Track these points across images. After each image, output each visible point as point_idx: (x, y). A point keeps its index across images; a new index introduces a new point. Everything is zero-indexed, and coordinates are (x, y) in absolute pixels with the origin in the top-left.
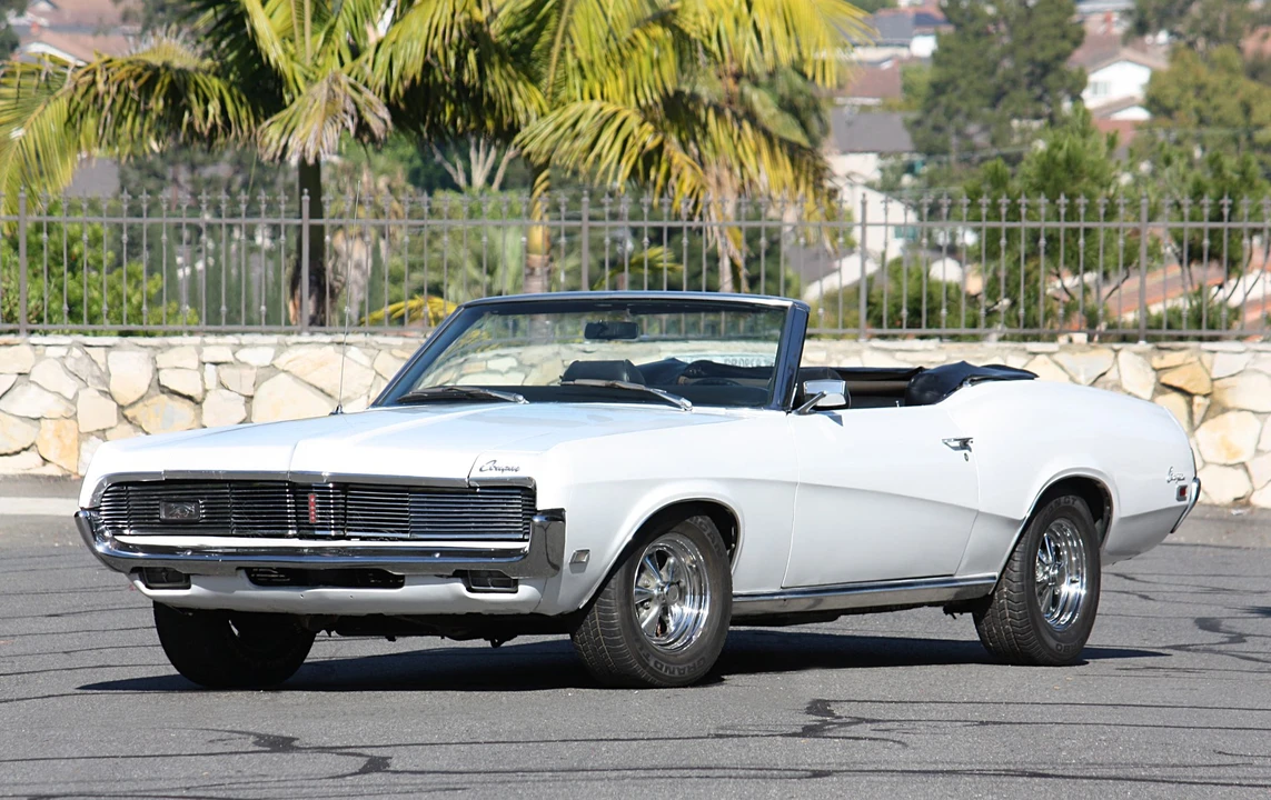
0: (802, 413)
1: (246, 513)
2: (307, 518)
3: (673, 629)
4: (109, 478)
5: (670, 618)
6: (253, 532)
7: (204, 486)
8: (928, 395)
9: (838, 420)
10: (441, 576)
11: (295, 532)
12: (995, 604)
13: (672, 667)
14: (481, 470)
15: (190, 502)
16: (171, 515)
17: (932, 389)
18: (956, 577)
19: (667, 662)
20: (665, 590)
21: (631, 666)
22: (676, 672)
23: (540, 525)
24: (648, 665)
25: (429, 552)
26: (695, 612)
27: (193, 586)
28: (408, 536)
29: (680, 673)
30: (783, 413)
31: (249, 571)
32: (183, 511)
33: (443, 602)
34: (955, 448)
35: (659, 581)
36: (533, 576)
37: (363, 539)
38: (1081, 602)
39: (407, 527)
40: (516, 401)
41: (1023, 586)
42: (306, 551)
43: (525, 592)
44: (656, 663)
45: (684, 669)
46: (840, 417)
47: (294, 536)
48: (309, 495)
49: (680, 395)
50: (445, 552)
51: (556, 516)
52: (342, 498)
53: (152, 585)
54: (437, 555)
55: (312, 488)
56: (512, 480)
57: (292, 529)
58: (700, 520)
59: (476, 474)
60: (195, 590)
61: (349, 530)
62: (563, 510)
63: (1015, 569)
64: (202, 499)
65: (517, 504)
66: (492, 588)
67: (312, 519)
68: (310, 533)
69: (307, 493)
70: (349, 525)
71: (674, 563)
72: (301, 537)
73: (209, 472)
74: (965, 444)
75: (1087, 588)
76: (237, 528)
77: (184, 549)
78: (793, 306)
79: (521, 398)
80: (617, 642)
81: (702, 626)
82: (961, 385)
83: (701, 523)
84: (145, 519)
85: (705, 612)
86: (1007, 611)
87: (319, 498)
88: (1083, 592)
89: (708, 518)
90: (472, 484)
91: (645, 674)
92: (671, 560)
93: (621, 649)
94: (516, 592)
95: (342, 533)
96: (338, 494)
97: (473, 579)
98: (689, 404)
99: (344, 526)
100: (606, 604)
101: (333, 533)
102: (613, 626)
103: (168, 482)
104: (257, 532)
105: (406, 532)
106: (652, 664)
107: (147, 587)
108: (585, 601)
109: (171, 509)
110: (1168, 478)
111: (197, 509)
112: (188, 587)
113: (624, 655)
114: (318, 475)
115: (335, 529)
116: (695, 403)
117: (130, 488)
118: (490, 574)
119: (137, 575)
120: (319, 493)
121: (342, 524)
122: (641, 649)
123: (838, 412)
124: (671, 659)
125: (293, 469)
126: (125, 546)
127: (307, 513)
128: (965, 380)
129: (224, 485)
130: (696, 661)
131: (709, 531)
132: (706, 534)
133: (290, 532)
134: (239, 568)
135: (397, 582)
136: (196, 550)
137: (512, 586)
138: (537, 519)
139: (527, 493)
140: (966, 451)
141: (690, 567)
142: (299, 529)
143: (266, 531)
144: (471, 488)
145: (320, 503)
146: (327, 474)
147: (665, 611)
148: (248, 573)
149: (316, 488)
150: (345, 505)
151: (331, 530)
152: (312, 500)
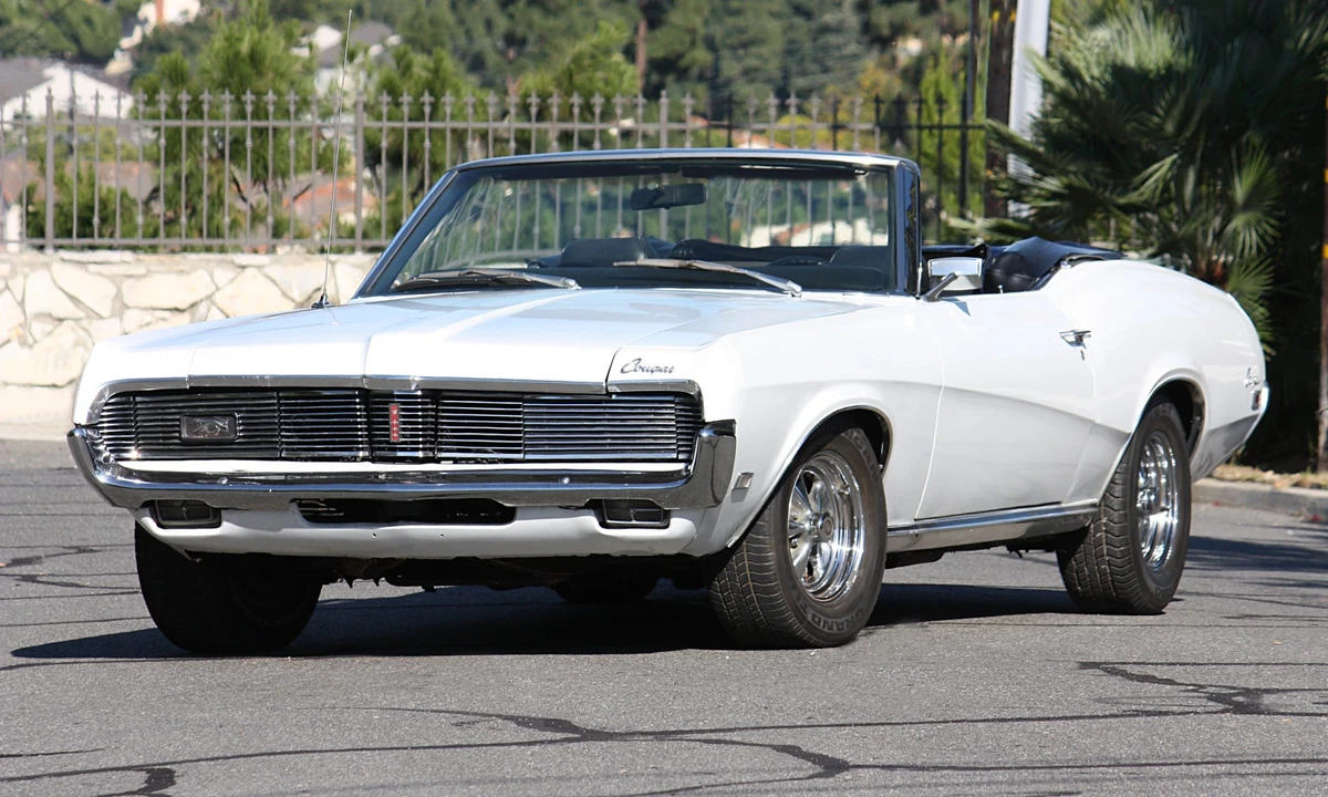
0: (931, 299)
1: (295, 430)
2: (388, 436)
3: (821, 572)
4: (112, 386)
5: (818, 559)
6: (310, 454)
7: (243, 395)
9: (963, 307)
10: (568, 508)
11: (367, 454)
12: (1090, 539)
13: (830, 621)
14: (622, 371)
15: (224, 416)
16: (196, 433)
18: (1063, 505)
19: (826, 615)
20: (820, 523)
21: (786, 620)
22: (835, 628)
23: (709, 442)
24: (805, 618)
25: (555, 477)
26: (846, 549)
27: (224, 524)
28: (520, 456)
29: (839, 629)
30: (912, 299)
31: (301, 503)
32: (212, 428)
33: (564, 541)
34: (1071, 343)
35: (809, 512)
36: (688, 505)
37: (456, 461)
38: (1173, 535)
39: (519, 445)
40: (566, 287)
41: (1125, 515)
42: (382, 477)
43: (679, 526)
44: (814, 616)
45: (842, 624)
46: (965, 303)
47: (364, 459)
48: (390, 406)
49: (786, 277)
50: (576, 477)
51: (726, 428)
52: (432, 410)
53: (165, 523)
54: (566, 481)
55: (394, 396)
56: (664, 384)
57: (362, 449)
58: (855, 434)
59: (616, 377)
60: (227, 528)
61: (441, 450)
62: (733, 421)
63: (1116, 494)
64: (239, 412)
65: (669, 414)
66: (634, 522)
67: (395, 436)
68: (391, 454)
69: (387, 403)
70: (441, 443)
71: (822, 489)
72: (373, 460)
73: (251, 378)
74: (1079, 339)
75: (1179, 518)
76: (287, 450)
77: (215, 477)
78: (900, 166)
79: (572, 282)
80: (771, 590)
81: (856, 569)
82: (1057, 266)
83: (856, 438)
84: (159, 438)
85: (859, 550)
86: (1105, 547)
87: (404, 410)
88: (1175, 521)
89: (862, 431)
90: (611, 389)
91: (800, 630)
92: (818, 485)
93: (777, 599)
94: (667, 527)
95: (431, 455)
96: (427, 403)
97: (606, 510)
98: (798, 288)
99: (434, 444)
100: (758, 542)
101: (420, 454)
102: (767, 569)
103: (194, 390)
104: (316, 454)
105: (518, 452)
106: (809, 618)
107: (160, 525)
108: (735, 538)
109: (196, 425)
110: (1246, 382)
111: (233, 426)
112: (218, 525)
113: (779, 606)
114: (406, 382)
115: (423, 449)
116: (806, 287)
117: (138, 399)
118: (634, 504)
119: (147, 511)
120: (403, 403)
121: (431, 443)
122: (798, 598)
123: (961, 298)
124: (828, 610)
125: (369, 372)
126: (129, 473)
127: (388, 430)
128: (1062, 259)
129: (270, 394)
130: (853, 614)
131: (864, 448)
132: (861, 451)
133: (361, 454)
134: (293, 501)
135: (507, 516)
136: (232, 477)
137: (661, 517)
138: (705, 434)
139: (687, 400)
140: (1081, 348)
141: (841, 494)
142: (372, 450)
143: (328, 454)
144: (609, 394)
145: (404, 416)
146: (417, 379)
147: (814, 551)
148: (300, 505)
149: (399, 397)
150: (436, 417)
151: (417, 450)
152: (395, 412)
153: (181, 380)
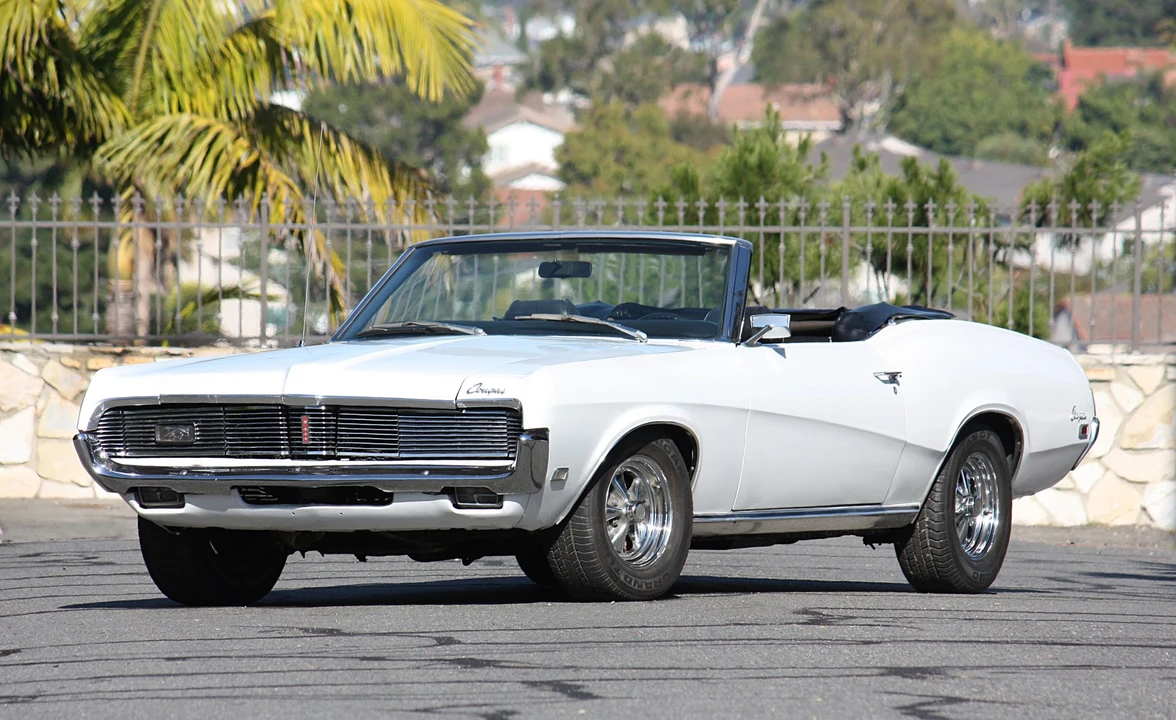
0: (750, 345)
1: (238, 435)
2: (301, 440)
3: (639, 546)
4: (106, 402)
5: (636, 535)
6: (246, 453)
7: (198, 409)
8: (854, 333)
9: (782, 352)
10: (429, 493)
11: (287, 453)
12: (917, 534)
13: (640, 581)
14: (468, 392)
15: (185, 425)
16: (166, 438)
17: (858, 328)
18: (884, 506)
19: (635, 576)
20: (634, 508)
21: (603, 579)
22: (644, 586)
23: (527, 444)
24: (618, 578)
25: (418, 470)
26: (659, 529)
27: (187, 505)
28: (396, 455)
29: (647, 587)
30: (733, 345)
31: (239, 488)
32: (178, 434)
33: (429, 518)
34: (885, 382)
35: (626, 500)
36: (517, 492)
37: (352, 458)
38: (994, 533)
39: (396, 447)
40: (476, 334)
41: (943, 515)
42: (298, 470)
43: (510, 507)
44: (626, 577)
45: (650, 583)
46: (783, 350)
47: (286, 457)
48: (302, 417)
49: (635, 328)
50: (434, 471)
51: (541, 434)
52: (334, 420)
53: (146, 504)
54: (426, 473)
55: (305, 410)
56: (498, 401)
57: (284, 449)
58: (664, 443)
59: (463, 396)
60: (189, 508)
61: (340, 450)
62: (546, 430)
63: (936, 499)
64: (196, 422)
65: (502, 424)
66: (478, 504)
67: (305, 440)
68: (301, 453)
69: (300, 415)
70: (340, 445)
71: (640, 484)
72: (293, 458)
73: (204, 396)
74: (893, 378)
75: (1000, 519)
76: (231, 450)
77: (179, 470)
78: (737, 244)
79: (481, 331)
80: (590, 557)
81: (665, 544)
82: (886, 323)
83: (665, 446)
84: (140, 441)
85: (668, 529)
86: (928, 540)
87: (312, 420)
88: (996, 523)
89: (671, 441)
90: (460, 405)
91: (616, 588)
92: (637, 481)
93: (594, 563)
94: (501, 508)
95: (332, 454)
96: (329, 416)
97: (458, 495)
98: (644, 336)
99: (335, 445)
100: (580, 520)
101: (324, 453)
102: (587, 541)
103: (164, 406)
104: (251, 453)
105: (395, 452)
106: (622, 578)
107: (142, 506)
108: (562, 518)
109: (166, 431)
110: (1072, 416)
111: (192, 432)
112: (182, 506)
113: (596, 569)
114: (312, 399)
115: (326, 449)
116: (650, 336)
117: (126, 412)
118: (477, 490)
119: (132, 495)
120: (311, 416)
121: (333, 445)
122: (612, 563)
123: (781, 345)
124: (639, 573)
125: (286, 392)
126: (120, 467)
127: (300, 435)
128: (890, 318)
129: (218, 409)
130: (661, 577)
131: (672, 453)
132: (670, 456)
133: (283, 453)
134: (233, 487)
135: (386, 499)
136: (189, 470)
137: (496, 501)
138: (523, 439)
139: (513, 414)
140: (895, 385)
141: (655, 488)
142: (291, 450)
143: (259, 452)
144: (458, 409)
145: (312, 425)
146: (320, 397)
147: (632, 529)
148: (240, 492)
149: (309, 410)
150: (336, 426)
151: (322, 450)
152: (305, 422)
153: (155, 398)
